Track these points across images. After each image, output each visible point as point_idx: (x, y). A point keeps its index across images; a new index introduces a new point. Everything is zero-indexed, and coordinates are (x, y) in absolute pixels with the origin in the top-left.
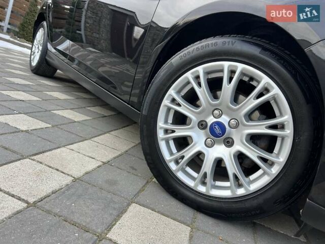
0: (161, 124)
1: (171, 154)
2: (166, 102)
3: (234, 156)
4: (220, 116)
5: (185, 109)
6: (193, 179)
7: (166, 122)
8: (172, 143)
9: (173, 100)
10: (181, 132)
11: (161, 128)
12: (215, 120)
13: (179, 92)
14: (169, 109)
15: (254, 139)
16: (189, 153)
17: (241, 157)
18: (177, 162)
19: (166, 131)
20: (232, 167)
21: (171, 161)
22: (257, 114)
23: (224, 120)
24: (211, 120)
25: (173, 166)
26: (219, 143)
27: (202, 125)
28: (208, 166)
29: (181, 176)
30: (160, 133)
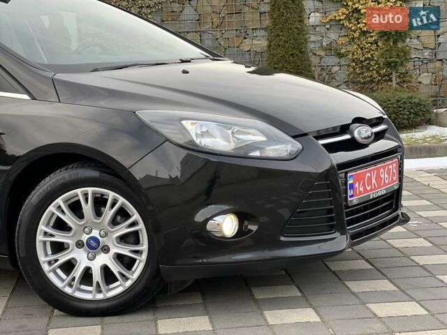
0: (42, 258)
1: (63, 280)
2: (40, 237)
3: (114, 259)
4: (91, 232)
5: (59, 237)
6: (90, 292)
7: (46, 255)
8: (59, 271)
9: (46, 234)
10: (63, 258)
11: (44, 262)
12: (88, 236)
13: (47, 225)
14: (45, 243)
15: (123, 239)
16: (78, 273)
17: (119, 258)
18: (71, 286)
19: (50, 263)
20: (115, 268)
21: (65, 287)
22: (119, 218)
23: (95, 233)
24: (85, 238)
25: (68, 290)
26: (99, 253)
27: (80, 245)
28: (97, 276)
29: (78, 295)
30: (46, 268)
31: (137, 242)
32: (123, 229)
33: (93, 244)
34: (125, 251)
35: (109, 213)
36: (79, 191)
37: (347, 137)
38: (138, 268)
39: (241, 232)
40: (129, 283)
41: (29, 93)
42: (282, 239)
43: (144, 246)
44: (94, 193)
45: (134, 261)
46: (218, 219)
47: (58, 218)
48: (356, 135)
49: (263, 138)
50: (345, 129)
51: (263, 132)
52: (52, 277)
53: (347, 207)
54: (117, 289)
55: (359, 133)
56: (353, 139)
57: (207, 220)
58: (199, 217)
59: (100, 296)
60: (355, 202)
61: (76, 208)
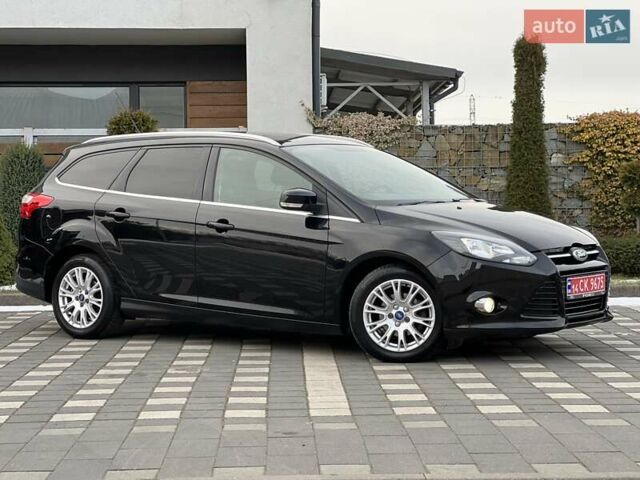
0: (366, 324)
1: (378, 339)
2: (365, 310)
3: (412, 325)
4: (398, 308)
5: (378, 311)
6: (396, 347)
7: (369, 322)
8: (376, 333)
9: (369, 308)
11: (367, 326)
12: (396, 311)
13: (371, 302)
14: (368, 314)
15: (418, 314)
17: (416, 325)
18: (384, 342)
19: (371, 327)
20: (413, 332)
21: (380, 343)
22: (416, 301)
23: (401, 309)
24: (394, 312)
25: (382, 345)
26: (402, 322)
27: (390, 316)
28: (401, 337)
29: (388, 348)
30: (368, 330)
31: (428, 316)
32: (419, 307)
33: (399, 315)
34: (420, 321)
35: (410, 296)
36: (392, 281)
37: (568, 255)
38: (428, 333)
39: (495, 310)
40: (422, 342)
41: (359, 218)
42: (522, 316)
43: (433, 318)
44: (402, 283)
45: (425, 327)
46: (482, 301)
47: (378, 298)
48: (574, 254)
49: (512, 252)
50: (567, 250)
51: (512, 249)
52: (371, 335)
53: (566, 300)
54: (413, 346)
55: (577, 253)
56: (572, 257)
57: (474, 302)
58: (470, 299)
59: (402, 350)
60: (572, 297)
61: (389, 292)
